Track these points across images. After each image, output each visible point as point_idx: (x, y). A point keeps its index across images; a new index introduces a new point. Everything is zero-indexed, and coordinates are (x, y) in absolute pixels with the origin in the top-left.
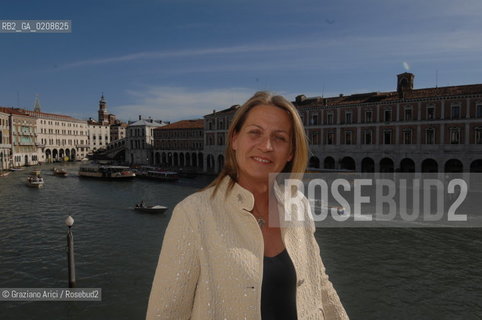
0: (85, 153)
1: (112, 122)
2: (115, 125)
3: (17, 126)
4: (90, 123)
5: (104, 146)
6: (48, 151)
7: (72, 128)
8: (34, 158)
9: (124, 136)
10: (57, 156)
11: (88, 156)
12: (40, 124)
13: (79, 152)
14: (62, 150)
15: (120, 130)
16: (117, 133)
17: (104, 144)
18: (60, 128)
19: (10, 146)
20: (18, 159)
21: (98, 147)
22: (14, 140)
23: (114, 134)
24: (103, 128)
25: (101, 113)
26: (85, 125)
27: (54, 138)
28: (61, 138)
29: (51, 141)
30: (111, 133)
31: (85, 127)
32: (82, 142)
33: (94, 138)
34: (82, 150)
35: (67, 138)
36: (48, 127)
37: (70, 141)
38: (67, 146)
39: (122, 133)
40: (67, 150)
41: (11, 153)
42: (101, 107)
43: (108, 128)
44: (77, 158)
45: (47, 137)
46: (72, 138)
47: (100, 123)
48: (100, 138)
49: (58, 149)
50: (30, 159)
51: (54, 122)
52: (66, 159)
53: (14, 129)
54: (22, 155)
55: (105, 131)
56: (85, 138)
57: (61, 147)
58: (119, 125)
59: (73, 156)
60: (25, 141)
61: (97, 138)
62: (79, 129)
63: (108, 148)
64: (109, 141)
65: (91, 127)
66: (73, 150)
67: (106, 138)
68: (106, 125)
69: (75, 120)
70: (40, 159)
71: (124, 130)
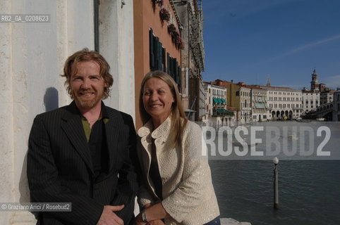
0: (300, 114)
1: (322, 90)
2: (324, 92)
3: (255, 96)
4: (304, 91)
5: (315, 108)
6: (274, 112)
7: (290, 96)
8: (265, 117)
9: (332, 100)
10: (280, 116)
11: (301, 116)
12: (269, 94)
13: (295, 113)
14: (283, 112)
15: (329, 96)
16: (326, 98)
17: (315, 107)
18: (282, 96)
19: (250, 109)
20: (255, 117)
21: (310, 109)
22: (253, 105)
23: (323, 99)
24: (314, 94)
25: (313, 84)
26: (300, 93)
27: (278, 103)
28: (282, 103)
29: (276, 106)
30: (321, 98)
31: (300, 95)
32: (297, 105)
33: (307, 102)
34: (297, 111)
35: (287, 103)
36: (274, 96)
37: (289, 105)
38: (287, 109)
39: (330, 98)
40: (287, 112)
41: (251, 114)
42: (313, 79)
43: (319, 94)
44: (294, 117)
45: (273, 103)
46: (290, 103)
47: (312, 92)
48: (312, 102)
49: (280, 111)
50: (262, 117)
51: (278, 92)
52: (286, 118)
53: (253, 98)
54: (257, 114)
55: (316, 97)
56: (300, 103)
57: (283, 109)
58: (328, 92)
59: (291, 116)
60: (259, 106)
61: (309, 102)
62: (295, 97)
63: (318, 109)
64: (319, 105)
65: (305, 94)
66: (291, 111)
67: (317, 102)
68: (317, 92)
69: (293, 90)
70: (268, 118)
71: (332, 96)
